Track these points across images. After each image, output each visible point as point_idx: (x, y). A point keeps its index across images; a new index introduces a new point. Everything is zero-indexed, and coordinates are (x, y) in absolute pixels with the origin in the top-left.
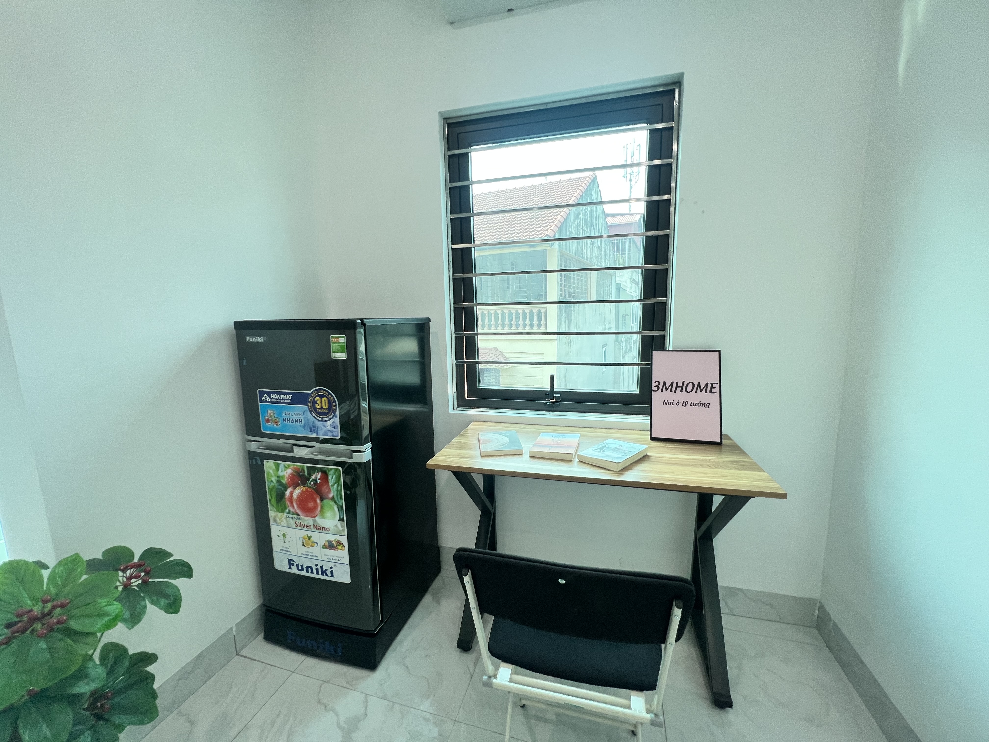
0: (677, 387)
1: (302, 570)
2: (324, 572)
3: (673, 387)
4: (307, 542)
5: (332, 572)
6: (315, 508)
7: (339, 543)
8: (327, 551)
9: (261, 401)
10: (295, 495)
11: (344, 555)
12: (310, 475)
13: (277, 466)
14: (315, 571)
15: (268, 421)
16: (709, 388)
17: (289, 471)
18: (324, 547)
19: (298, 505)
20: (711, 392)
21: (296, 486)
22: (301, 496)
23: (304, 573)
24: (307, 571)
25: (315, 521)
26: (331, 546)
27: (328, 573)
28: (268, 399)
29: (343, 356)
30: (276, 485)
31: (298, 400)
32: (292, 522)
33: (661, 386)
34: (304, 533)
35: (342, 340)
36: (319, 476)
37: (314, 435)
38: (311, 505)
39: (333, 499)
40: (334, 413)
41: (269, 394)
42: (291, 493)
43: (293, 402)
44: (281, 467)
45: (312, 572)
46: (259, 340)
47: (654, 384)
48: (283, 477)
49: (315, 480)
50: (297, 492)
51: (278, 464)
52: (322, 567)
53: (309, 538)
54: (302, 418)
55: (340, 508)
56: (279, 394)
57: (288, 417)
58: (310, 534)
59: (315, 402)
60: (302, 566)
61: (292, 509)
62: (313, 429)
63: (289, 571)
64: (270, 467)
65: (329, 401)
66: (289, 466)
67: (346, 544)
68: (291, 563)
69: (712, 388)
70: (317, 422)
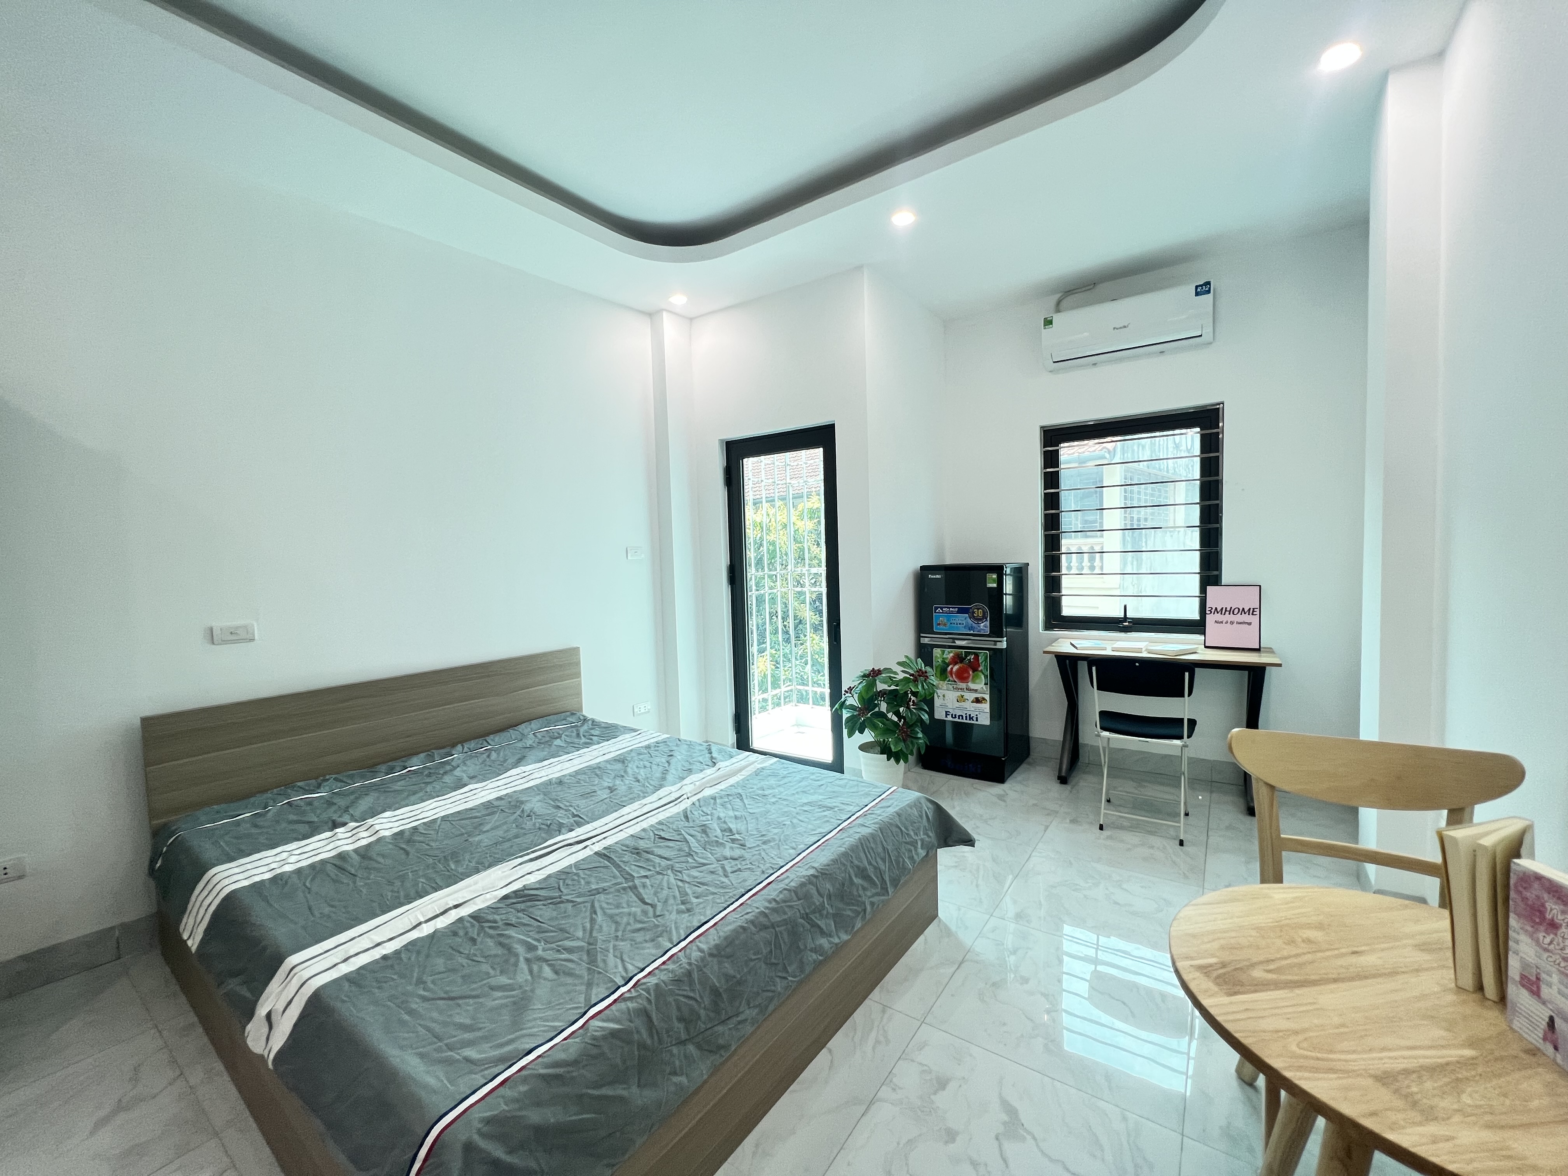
0: (1226, 611)
1: (955, 717)
2: (971, 718)
3: (1223, 611)
4: (961, 699)
5: (977, 718)
6: (968, 677)
7: (984, 699)
8: (975, 704)
9: (935, 612)
10: (954, 670)
11: (986, 707)
12: (966, 656)
13: (943, 652)
14: (964, 718)
15: (939, 624)
16: (1250, 611)
17: (952, 655)
18: (973, 702)
19: (956, 677)
20: (1253, 614)
21: (956, 663)
22: (958, 670)
23: (957, 720)
24: (959, 718)
25: (967, 685)
26: (977, 701)
27: (975, 719)
28: (941, 611)
29: (995, 585)
30: (941, 664)
31: (961, 611)
32: (951, 687)
33: (1213, 611)
34: (959, 693)
35: (995, 576)
36: (972, 657)
37: (972, 632)
38: (966, 675)
39: (981, 671)
40: (986, 618)
41: (942, 608)
42: (952, 669)
43: (958, 612)
44: (946, 652)
45: (962, 719)
46: (938, 576)
47: (1208, 609)
48: (947, 658)
49: (970, 659)
50: (956, 668)
51: (944, 651)
52: (970, 715)
53: (962, 696)
54: (964, 622)
55: (986, 677)
56: (949, 608)
57: (954, 621)
58: (963, 694)
59: (973, 612)
60: (955, 715)
61: (951, 679)
62: (971, 628)
63: (946, 719)
64: (938, 653)
65: (983, 611)
66: (952, 651)
67: (988, 699)
68: (947, 713)
69: (1253, 611)
70: (974, 624)
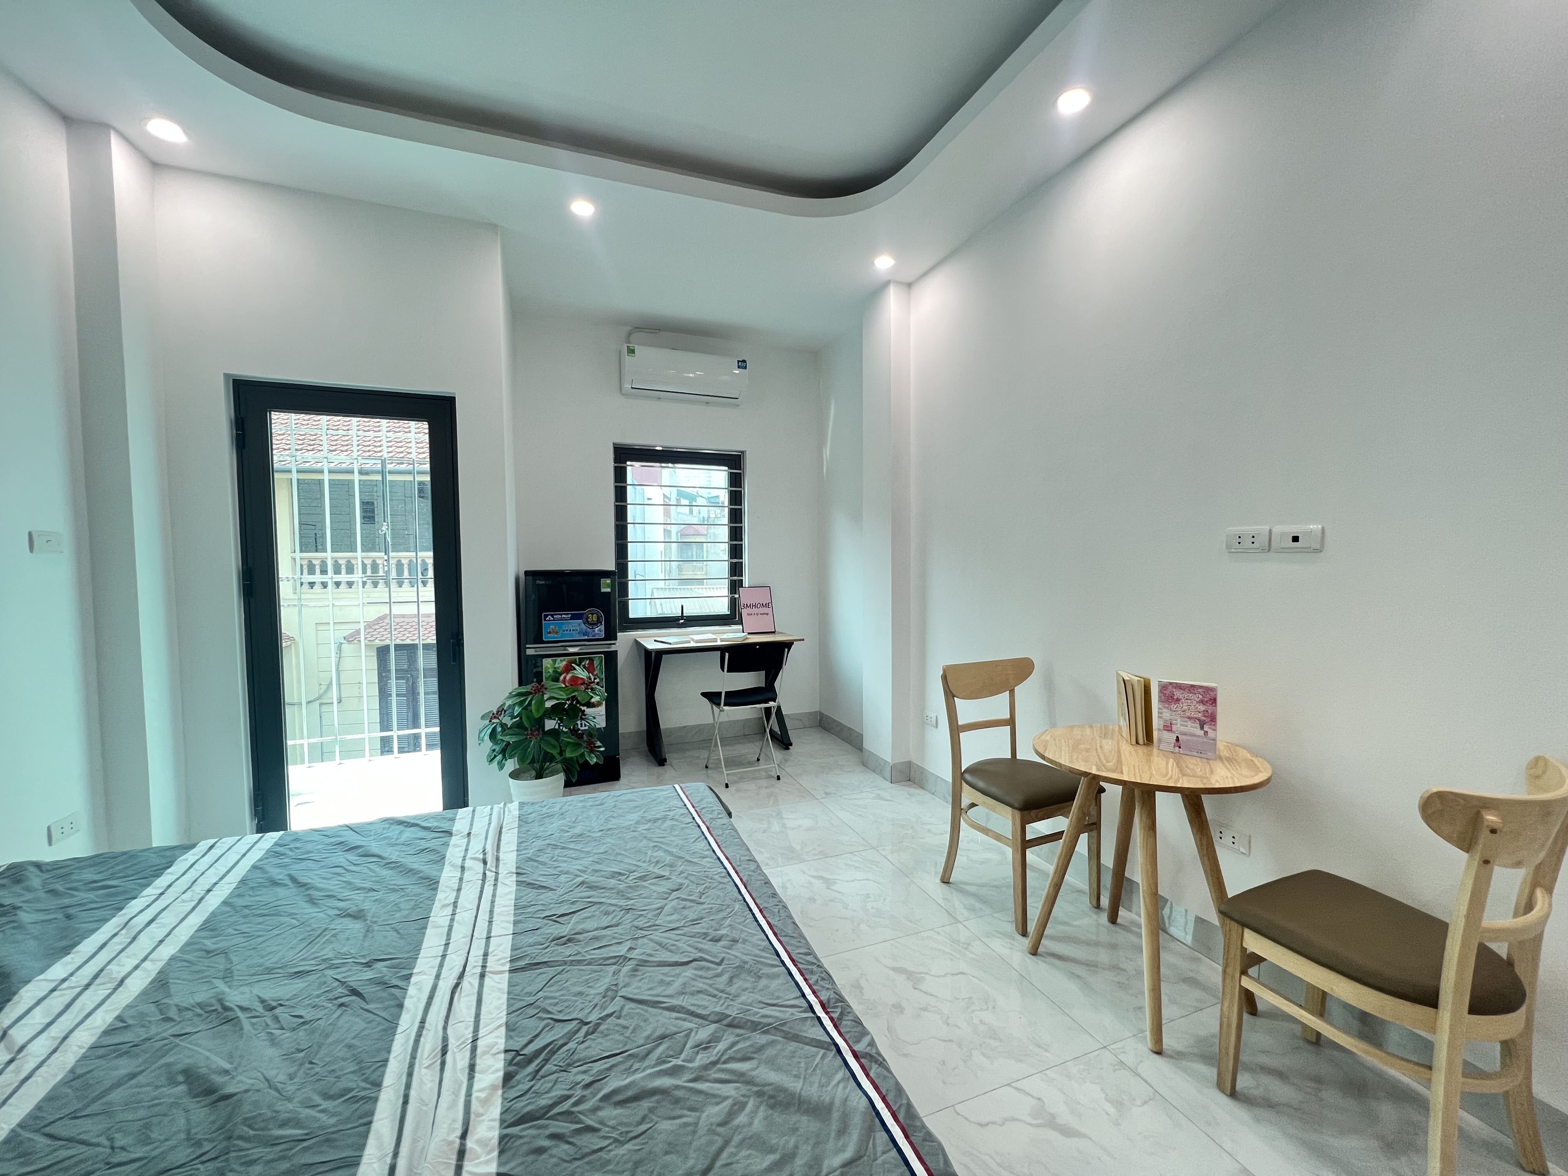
0: (750, 606)
9: (545, 620)
10: (568, 678)
13: (554, 662)
15: (549, 633)
16: (766, 605)
17: (564, 663)
20: (768, 608)
28: (552, 619)
29: (609, 590)
30: (552, 674)
31: (574, 617)
33: (739, 607)
35: (609, 581)
37: (586, 637)
40: (601, 623)
41: (553, 616)
42: (565, 677)
43: (571, 619)
47: (737, 605)
48: (558, 668)
51: (555, 660)
54: (578, 628)
56: (561, 615)
57: (566, 628)
59: (588, 618)
62: (585, 634)
64: (548, 663)
65: (598, 616)
66: (564, 660)
69: (768, 605)
70: (588, 629)
